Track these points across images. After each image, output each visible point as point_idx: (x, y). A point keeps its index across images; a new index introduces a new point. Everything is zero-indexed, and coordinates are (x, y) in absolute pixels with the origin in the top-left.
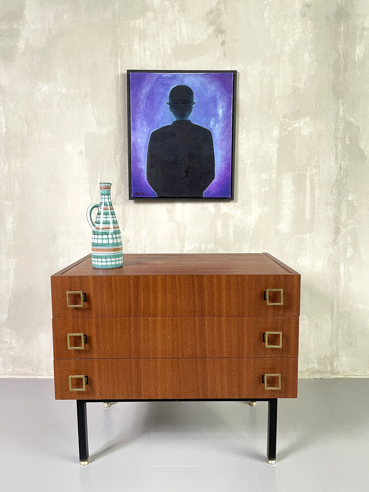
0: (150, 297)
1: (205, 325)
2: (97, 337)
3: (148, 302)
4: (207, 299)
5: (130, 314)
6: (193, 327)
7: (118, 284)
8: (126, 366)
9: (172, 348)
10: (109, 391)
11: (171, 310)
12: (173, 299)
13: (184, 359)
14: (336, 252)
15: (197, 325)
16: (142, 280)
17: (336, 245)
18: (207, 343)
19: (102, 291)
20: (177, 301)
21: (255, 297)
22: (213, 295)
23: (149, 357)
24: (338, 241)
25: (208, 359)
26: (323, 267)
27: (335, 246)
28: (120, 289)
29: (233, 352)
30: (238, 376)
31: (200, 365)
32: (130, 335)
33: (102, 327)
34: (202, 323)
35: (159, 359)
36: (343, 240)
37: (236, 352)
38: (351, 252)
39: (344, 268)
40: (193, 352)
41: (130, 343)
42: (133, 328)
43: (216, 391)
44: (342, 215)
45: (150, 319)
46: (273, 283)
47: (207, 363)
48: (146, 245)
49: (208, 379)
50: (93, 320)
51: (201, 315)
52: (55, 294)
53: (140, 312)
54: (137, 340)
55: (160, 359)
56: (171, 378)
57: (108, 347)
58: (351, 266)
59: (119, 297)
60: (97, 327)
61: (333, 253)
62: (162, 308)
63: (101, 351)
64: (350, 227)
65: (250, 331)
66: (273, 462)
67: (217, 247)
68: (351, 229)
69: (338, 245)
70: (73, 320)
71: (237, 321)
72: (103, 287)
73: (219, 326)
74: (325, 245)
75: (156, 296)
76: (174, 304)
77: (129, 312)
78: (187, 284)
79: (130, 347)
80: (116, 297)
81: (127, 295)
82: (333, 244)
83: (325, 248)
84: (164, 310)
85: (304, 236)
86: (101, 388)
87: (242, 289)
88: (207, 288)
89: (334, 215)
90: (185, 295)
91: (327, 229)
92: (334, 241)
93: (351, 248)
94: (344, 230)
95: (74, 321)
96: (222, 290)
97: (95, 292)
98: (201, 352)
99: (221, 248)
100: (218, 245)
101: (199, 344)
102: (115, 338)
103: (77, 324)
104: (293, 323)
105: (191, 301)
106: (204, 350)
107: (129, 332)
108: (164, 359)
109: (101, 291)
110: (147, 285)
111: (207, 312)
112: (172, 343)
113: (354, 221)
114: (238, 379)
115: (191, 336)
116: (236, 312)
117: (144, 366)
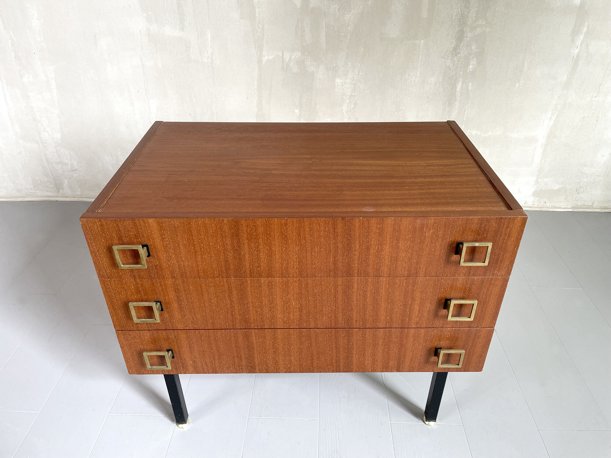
0: (259, 251)
1: (353, 288)
2: (179, 303)
3: (257, 257)
4: (357, 253)
5: (228, 274)
6: (333, 290)
7: (203, 232)
8: (230, 338)
9: (299, 317)
10: (207, 365)
11: (297, 268)
12: (300, 253)
13: (318, 329)
14: (455, 64)
15: (340, 289)
16: (244, 225)
17: (456, 55)
18: (355, 311)
19: (177, 241)
20: (307, 256)
21: (441, 250)
22: (368, 249)
23: (264, 327)
24: (459, 50)
25: (355, 330)
26: (436, 84)
27: (454, 57)
28: (208, 239)
29: (394, 321)
30: (399, 349)
31: (342, 336)
32: (231, 301)
33: (185, 291)
34: (348, 286)
35: (279, 330)
36: (466, 49)
37: (399, 321)
38: (474, 65)
39: (462, 86)
40: (331, 322)
41: (232, 311)
42: (235, 293)
43: (365, 364)
44: (469, 13)
45: (262, 280)
46: (476, 229)
47: (353, 334)
48: (213, 51)
49: (354, 352)
50: (169, 282)
51: (346, 274)
52: (93, 245)
53: (245, 271)
54: (243, 307)
55: (281, 330)
56: (299, 351)
57: (199, 316)
58: (470, 84)
59: (207, 251)
60: (177, 290)
61: (451, 65)
62: (282, 265)
63: (187, 320)
64: (478, 31)
65: (424, 295)
66: (432, 423)
67: (305, 57)
68: (478, 34)
69: (459, 55)
70: (135, 282)
71: (406, 283)
72: (176, 236)
73: (375, 290)
74: (442, 56)
75: (271, 249)
76: (302, 260)
77: (226, 270)
78: (324, 232)
79: (232, 316)
80: (201, 251)
81: (220, 247)
82: (452, 55)
83: (442, 60)
84: (285, 269)
85: (417, 42)
86: (194, 362)
87: (421, 239)
88: (360, 237)
89: (459, 14)
90: (320, 248)
91: (447, 33)
92: (455, 49)
93: (475, 59)
94: (469, 34)
95: (137, 284)
96: (384, 241)
97: (163, 244)
98: (345, 322)
99: (309, 58)
100: (306, 54)
101: (341, 311)
102: (207, 305)
103: (142, 286)
104: (497, 286)
105: (330, 257)
106: (348, 319)
107: (230, 296)
108: (288, 329)
109: (175, 241)
110: (255, 234)
111: (356, 271)
112: (299, 310)
113: (485, 22)
114: (399, 352)
115: (330, 302)
116: (404, 272)
117: (257, 338)
